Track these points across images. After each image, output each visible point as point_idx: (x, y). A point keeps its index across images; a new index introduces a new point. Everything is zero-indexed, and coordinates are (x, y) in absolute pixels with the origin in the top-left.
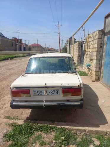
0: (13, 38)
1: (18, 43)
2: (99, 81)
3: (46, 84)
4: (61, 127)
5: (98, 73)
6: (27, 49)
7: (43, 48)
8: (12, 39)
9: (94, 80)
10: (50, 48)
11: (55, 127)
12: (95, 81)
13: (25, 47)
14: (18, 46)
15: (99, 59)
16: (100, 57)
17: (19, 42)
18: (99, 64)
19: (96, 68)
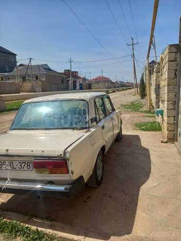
0: (65, 70)
1: (70, 79)
2: (176, 142)
3: (7, 150)
4: (37, 229)
5: (172, 126)
6: (85, 87)
7: (113, 83)
8: (64, 72)
9: (166, 140)
10: (125, 82)
11: (27, 227)
12: (166, 142)
13: (81, 82)
14: (70, 82)
15: (173, 100)
16: (175, 95)
17: (72, 76)
18: (174, 109)
19: (168, 117)
